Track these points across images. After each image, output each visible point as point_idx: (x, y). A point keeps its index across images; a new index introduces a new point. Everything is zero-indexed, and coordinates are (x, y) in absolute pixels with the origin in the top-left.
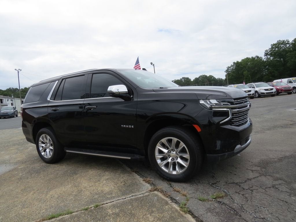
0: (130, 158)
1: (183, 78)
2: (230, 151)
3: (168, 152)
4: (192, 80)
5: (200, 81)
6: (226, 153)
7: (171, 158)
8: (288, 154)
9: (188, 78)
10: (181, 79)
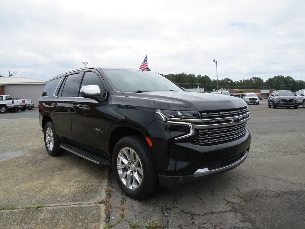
0: (98, 163)
1: (254, 78)
2: (186, 175)
3: (128, 163)
4: (265, 81)
5: (275, 82)
6: (181, 176)
7: (130, 171)
8: (295, 189)
9: (259, 79)
10: (251, 79)
